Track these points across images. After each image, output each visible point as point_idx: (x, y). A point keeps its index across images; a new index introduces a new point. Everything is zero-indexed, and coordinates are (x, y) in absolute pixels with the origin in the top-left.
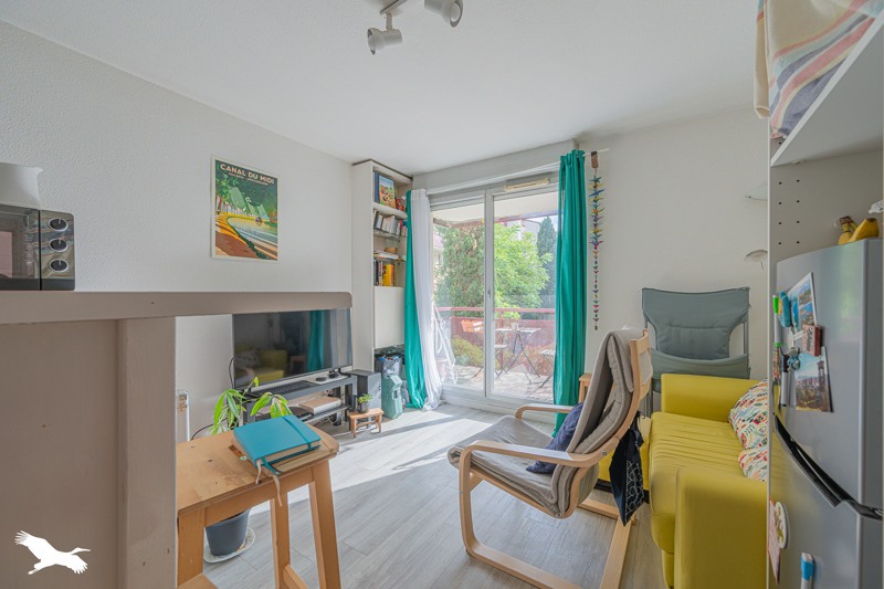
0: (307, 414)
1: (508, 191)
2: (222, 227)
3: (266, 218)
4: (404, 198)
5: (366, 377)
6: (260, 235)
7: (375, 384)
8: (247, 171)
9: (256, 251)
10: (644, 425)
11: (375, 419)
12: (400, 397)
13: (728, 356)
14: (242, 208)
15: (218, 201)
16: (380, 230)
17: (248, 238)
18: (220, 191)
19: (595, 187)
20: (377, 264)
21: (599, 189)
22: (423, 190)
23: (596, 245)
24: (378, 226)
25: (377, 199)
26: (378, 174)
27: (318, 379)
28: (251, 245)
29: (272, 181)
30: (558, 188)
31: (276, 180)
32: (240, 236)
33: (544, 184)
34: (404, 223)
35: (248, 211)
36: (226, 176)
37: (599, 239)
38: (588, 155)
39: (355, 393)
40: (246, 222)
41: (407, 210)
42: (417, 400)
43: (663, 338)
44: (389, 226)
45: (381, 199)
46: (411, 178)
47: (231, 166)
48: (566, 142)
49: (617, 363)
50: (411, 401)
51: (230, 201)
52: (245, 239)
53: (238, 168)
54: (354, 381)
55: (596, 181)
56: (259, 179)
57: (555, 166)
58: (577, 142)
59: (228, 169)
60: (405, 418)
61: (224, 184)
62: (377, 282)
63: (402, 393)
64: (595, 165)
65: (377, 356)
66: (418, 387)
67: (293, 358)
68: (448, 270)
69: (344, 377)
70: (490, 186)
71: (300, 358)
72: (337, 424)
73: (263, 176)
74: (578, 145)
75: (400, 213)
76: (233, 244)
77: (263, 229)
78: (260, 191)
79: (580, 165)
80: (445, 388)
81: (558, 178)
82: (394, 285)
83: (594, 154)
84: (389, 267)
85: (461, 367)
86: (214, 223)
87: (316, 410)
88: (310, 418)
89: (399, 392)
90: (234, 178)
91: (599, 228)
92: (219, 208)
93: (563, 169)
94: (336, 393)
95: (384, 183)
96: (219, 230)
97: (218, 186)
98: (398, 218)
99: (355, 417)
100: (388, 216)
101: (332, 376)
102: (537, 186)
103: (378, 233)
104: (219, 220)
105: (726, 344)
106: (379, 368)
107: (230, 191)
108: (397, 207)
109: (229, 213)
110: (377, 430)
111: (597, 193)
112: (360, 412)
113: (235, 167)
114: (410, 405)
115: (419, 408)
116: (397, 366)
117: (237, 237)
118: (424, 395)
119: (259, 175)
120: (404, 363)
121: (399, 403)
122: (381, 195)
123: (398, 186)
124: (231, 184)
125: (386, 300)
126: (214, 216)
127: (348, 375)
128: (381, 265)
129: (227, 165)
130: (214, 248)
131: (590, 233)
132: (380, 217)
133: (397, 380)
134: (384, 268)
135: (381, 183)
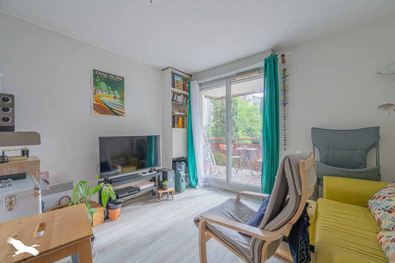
0: (136, 190)
1: (238, 79)
2: (96, 101)
3: (118, 96)
4: (187, 85)
5: (167, 172)
6: (115, 105)
7: (171, 175)
8: (109, 74)
9: (113, 112)
10: (311, 211)
11: (171, 193)
12: (184, 182)
13: (366, 167)
14: (106, 92)
15: (95, 88)
16: (176, 101)
17: (109, 106)
18: (95, 84)
19: (284, 74)
20: (174, 117)
21: (286, 75)
22: (196, 81)
23: (285, 105)
24: (175, 99)
25: (174, 86)
26: (173, 74)
27: (143, 173)
28: (111, 109)
29: (122, 79)
30: (263, 76)
31: (123, 78)
32: (105, 105)
33: (256, 74)
34: (188, 98)
35: (110, 93)
36: (98, 77)
37: (286, 102)
38: (279, 57)
39: (161, 180)
40: (109, 98)
41: (189, 91)
42: (193, 183)
43: (324, 155)
44: (180, 99)
45: (176, 86)
46: (191, 76)
47: (101, 72)
48: (268, 51)
49: (291, 176)
50: (191, 184)
51: (100, 89)
52: (108, 106)
53: (104, 73)
54: (161, 174)
55: (285, 70)
56: (115, 78)
57: (262, 64)
58: (274, 50)
59: (100, 73)
60: (187, 193)
61: (97, 80)
62: (174, 126)
63: (186, 179)
64: (284, 62)
65: (174, 162)
66: (194, 177)
67: (141, 161)
68: (216, 120)
69: (156, 172)
70: (229, 77)
71: (143, 161)
72: (154, 194)
73: (117, 76)
74: (274, 53)
75: (185, 93)
76: (102, 109)
77: (117, 101)
78: (115, 84)
79: (275, 62)
80: (207, 178)
81: (263, 71)
82: (183, 128)
83: (283, 56)
84: (180, 119)
85: (218, 166)
86: (92, 99)
87: (142, 188)
88: (138, 192)
89: (184, 179)
90: (103, 78)
91: (286, 95)
92: (95, 92)
93: (266, 65)
94: (153, 180)
95: (177, 78)
96: (95, 102)
97: (95, 82)
98: (185, 96)
99: (161, 192)
100: (180, 94)
101: (150, 172)
102: (253, 75)
103: (174, 102)
104: (95, 98)
105: (365, 160)
106: (174, 168)
107: (100, 84)
108: (184, 90)
109: (100, 94)
110: (172, 198)
111: (285, 77)
112: (164, 190)
113: (103, 72)
114: (190, 186)
115: (194, 187)
116: (184, 166)
117: (104, 106)
118: (197, 181)
119: (115, 76)
120: (187, 165)
121: (183, 185)
122: (176, 84)
123: (185, 80)
124: (101, 81)
125: (178, 135)
126: (93, 96)
127: (158, 171)
128: (176, 118)
129: (99, 72)
130: (93, 111)
131: (281, 98)
132: (176, 95)
133: (183, 173)
134: (178, 119)
135: (175, 78)
